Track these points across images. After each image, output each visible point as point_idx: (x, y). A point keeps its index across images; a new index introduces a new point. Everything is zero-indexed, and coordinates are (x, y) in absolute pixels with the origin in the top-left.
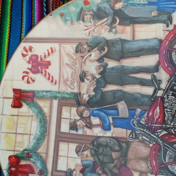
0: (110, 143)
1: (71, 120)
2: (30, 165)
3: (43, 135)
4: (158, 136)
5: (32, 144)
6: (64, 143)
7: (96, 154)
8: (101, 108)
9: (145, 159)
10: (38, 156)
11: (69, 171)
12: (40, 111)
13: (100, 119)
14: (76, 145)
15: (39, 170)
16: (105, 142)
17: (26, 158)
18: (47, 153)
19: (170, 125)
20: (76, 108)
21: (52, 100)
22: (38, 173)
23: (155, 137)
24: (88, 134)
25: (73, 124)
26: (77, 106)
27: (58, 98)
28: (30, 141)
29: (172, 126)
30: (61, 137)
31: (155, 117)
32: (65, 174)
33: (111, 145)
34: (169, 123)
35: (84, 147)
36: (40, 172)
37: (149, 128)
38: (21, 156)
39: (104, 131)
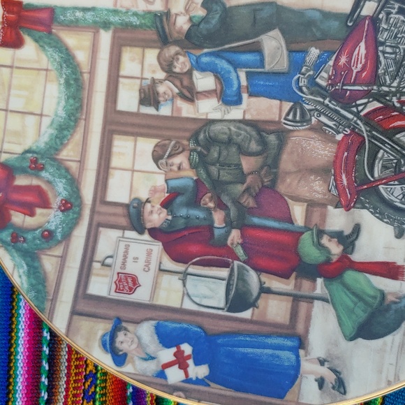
0: (239, 135)
1: (143, 81)
2: (38, 187)
3: (73, 118)
4: (357, 114)
5: (45, 138)
6: (125, 137)
7: (201, 162)
8: (220, 48)
9: (322, 172)
10: (61, 166)
11: (135, 205)
12: (68, 59)
13: (216, 77)
14: (154, 141)
15: (61, 201)
16: (226, 133)
17: (29, 170)
18: (82, 162)
19: (389, 86)
20: (156, 52)
21: (98, 32)
22: (60, 208)
23: (350, 116)
24: (185, 114)
25: (147, 91)
26: (159, 45)
27: (112, 27)
28: (40, 131)
29: (393, 89)
30: (117, 124)
31: (353, 68)
32: (125, 211)
33: (239, 139)
34: (388, 82)
35: (175, 146)
36: (64, 205)
37: (338, 97)
38: (17, 164)
39: (224, 108)
